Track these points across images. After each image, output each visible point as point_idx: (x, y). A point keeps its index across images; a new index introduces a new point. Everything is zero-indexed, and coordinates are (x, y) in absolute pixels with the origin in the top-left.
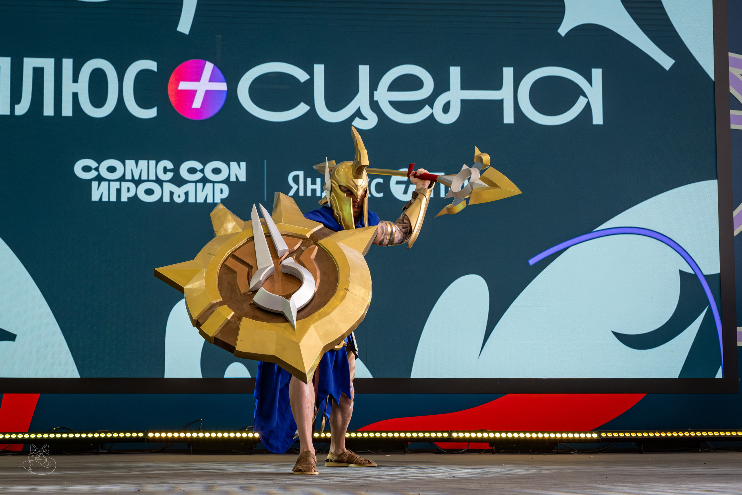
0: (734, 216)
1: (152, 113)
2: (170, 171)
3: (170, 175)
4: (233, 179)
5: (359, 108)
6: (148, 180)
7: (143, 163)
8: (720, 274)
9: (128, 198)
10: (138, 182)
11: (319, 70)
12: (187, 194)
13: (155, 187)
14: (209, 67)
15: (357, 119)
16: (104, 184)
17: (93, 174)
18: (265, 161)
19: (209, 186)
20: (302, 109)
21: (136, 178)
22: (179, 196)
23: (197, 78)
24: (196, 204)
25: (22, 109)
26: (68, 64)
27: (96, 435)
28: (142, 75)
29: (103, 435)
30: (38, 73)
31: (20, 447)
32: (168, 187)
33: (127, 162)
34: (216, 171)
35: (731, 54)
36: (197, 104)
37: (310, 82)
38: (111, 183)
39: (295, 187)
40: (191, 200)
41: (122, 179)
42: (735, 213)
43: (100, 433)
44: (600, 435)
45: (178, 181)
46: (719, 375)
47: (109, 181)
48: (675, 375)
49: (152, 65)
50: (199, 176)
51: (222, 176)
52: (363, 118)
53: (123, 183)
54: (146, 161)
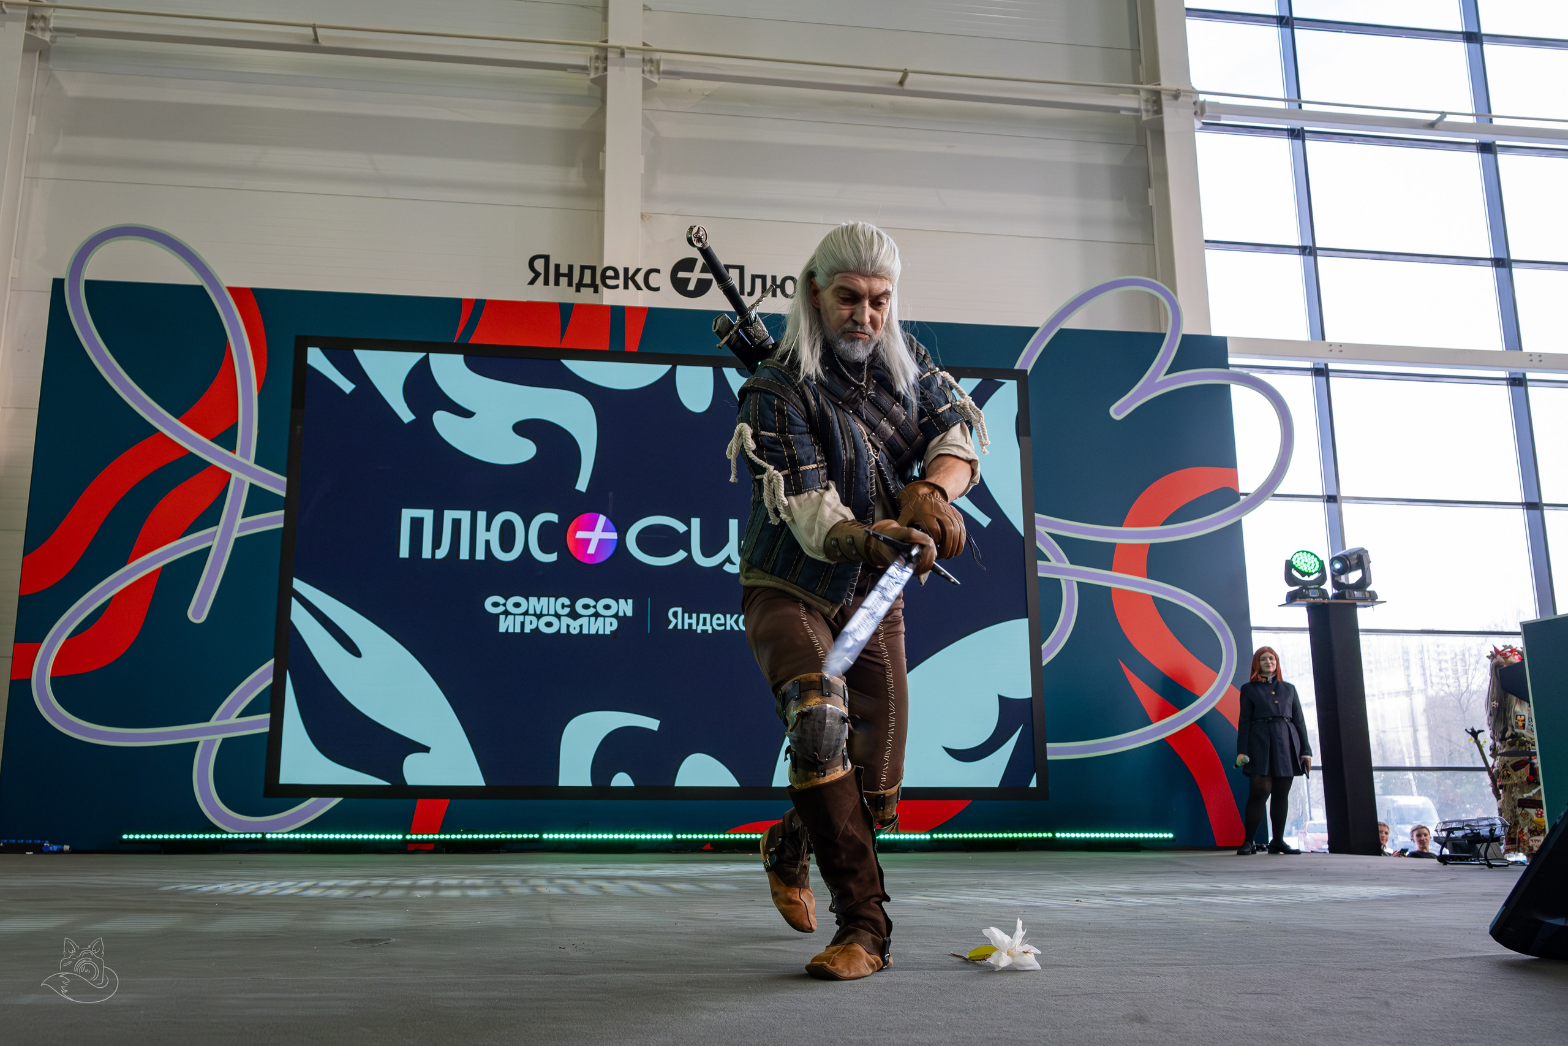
0: (1042, 649)
1: (552, 557)
2: (567, 606)
3: (567, 610)
4: (621, 614)
5: (729, 556)
6: (548, 615)
7: (544, 600)
8: (1031, 699)
9: (531, 630)
10: (539, 616)
11: (696, 523)
12: (581, 626)
13: (554, 620)
14: (602, 519)
15: (727, 564)
16: (510, 618)
17: (501, 609)
18: (649, 599)
19: (600, 619)
20: (681, 555)
21: (538, 612)
22: (575, 628)
23: (592, 528)
24: (589, 635)
25: (441, 554)
26: (482, 516)
27: (498, 836)
28: (545, 526)
29: (503, 836)
30: (457, 523)
31: (432, 847)
32: (566, 620)
33: (531, 599)
34: (607, 607)
35: (1037, 515)
36: (591, 550)
37: (688, 533)
38: (516, 616)
39: (674, 621)
40: (585, 631)
41: (526, 613)
42: (1043, 646)
43: (501, 834)
44: (932, 837)
45: (574, 615)
46: (1033, 784)
47: (515, 615)
48: (996, 784)
49: (554, 517)
50: (592, 611)
51: (612, 612)
52: (732, 563)
53: (526, 616)
54: (547, 598)
